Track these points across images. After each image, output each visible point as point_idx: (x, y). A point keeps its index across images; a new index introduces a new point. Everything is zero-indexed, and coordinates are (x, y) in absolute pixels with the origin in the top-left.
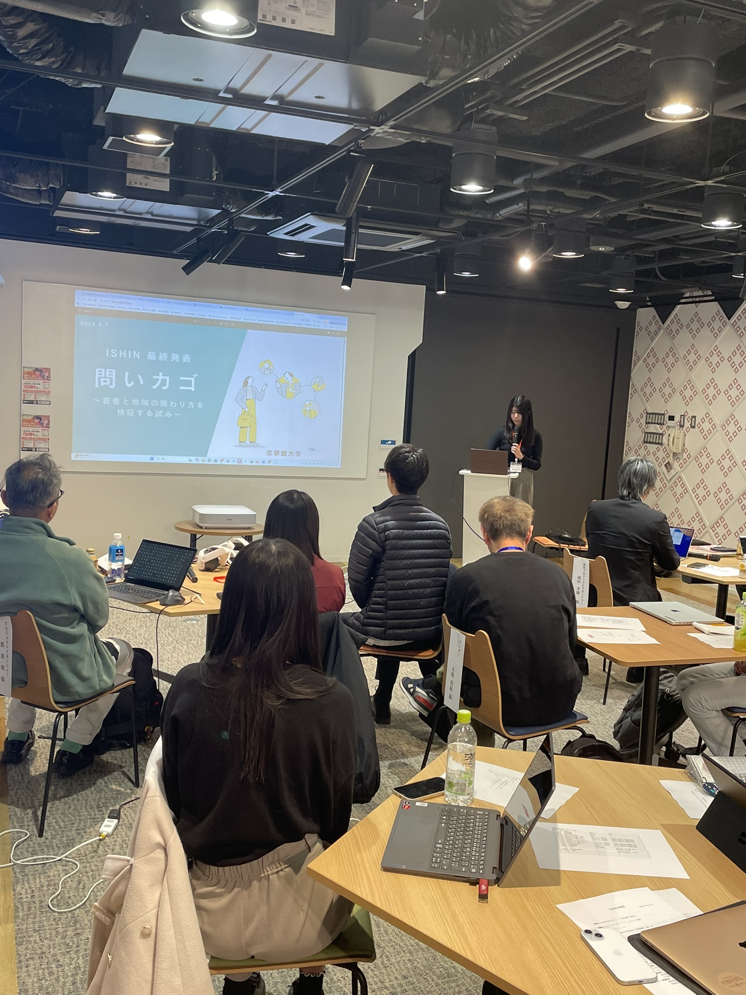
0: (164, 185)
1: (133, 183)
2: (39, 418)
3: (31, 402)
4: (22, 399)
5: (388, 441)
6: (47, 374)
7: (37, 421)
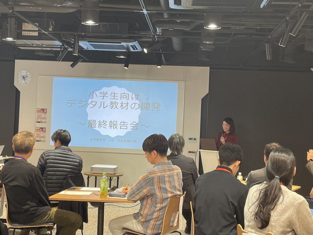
0: (36, 34)
1: (25, 34)
2: (42, 128)
3: (39, 122)
4: (36, 121)
5: (192, 138)
6: (45, 111)
7: (41, 130)
